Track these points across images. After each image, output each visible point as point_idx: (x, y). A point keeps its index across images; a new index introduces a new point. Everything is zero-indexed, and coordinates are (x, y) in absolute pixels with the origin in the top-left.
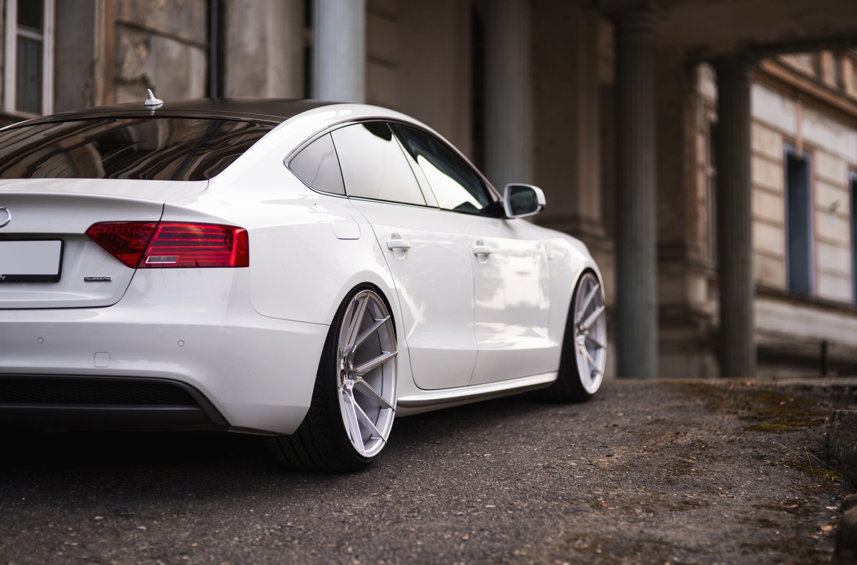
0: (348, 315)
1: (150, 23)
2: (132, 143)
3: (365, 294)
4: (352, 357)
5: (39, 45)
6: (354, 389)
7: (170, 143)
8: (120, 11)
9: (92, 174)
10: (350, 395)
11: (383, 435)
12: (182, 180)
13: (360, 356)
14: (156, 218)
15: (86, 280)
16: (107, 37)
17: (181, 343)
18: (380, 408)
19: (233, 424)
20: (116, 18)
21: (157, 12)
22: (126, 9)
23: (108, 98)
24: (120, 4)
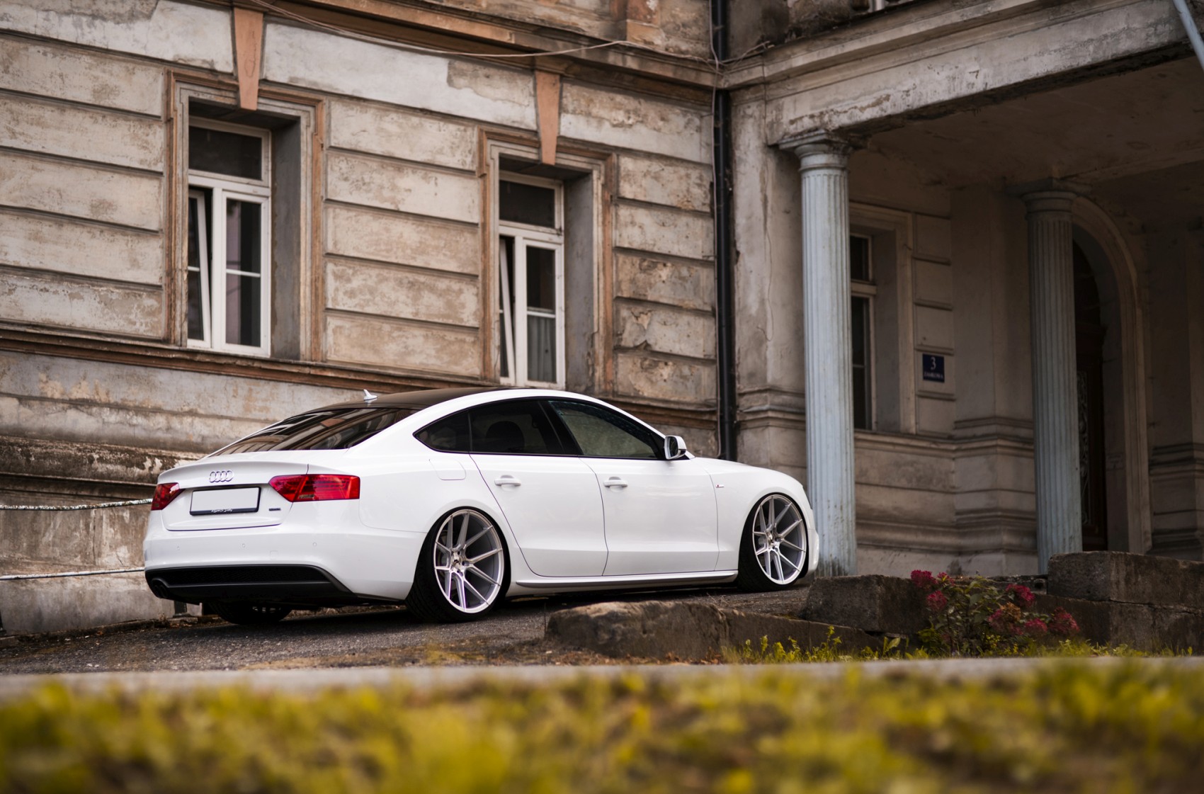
1: (651, 297)
5: (551, 321)
6: (465, 572)
8: (619, 289)
11: (487, 601)
13: (471, 552)
15: (271, 510)
16: (606, 312)
19: (354, 592)
20: (615, 296)
21: (660, 285)
22: (625, 286)
23: (608, 365)
24: (619, 283)
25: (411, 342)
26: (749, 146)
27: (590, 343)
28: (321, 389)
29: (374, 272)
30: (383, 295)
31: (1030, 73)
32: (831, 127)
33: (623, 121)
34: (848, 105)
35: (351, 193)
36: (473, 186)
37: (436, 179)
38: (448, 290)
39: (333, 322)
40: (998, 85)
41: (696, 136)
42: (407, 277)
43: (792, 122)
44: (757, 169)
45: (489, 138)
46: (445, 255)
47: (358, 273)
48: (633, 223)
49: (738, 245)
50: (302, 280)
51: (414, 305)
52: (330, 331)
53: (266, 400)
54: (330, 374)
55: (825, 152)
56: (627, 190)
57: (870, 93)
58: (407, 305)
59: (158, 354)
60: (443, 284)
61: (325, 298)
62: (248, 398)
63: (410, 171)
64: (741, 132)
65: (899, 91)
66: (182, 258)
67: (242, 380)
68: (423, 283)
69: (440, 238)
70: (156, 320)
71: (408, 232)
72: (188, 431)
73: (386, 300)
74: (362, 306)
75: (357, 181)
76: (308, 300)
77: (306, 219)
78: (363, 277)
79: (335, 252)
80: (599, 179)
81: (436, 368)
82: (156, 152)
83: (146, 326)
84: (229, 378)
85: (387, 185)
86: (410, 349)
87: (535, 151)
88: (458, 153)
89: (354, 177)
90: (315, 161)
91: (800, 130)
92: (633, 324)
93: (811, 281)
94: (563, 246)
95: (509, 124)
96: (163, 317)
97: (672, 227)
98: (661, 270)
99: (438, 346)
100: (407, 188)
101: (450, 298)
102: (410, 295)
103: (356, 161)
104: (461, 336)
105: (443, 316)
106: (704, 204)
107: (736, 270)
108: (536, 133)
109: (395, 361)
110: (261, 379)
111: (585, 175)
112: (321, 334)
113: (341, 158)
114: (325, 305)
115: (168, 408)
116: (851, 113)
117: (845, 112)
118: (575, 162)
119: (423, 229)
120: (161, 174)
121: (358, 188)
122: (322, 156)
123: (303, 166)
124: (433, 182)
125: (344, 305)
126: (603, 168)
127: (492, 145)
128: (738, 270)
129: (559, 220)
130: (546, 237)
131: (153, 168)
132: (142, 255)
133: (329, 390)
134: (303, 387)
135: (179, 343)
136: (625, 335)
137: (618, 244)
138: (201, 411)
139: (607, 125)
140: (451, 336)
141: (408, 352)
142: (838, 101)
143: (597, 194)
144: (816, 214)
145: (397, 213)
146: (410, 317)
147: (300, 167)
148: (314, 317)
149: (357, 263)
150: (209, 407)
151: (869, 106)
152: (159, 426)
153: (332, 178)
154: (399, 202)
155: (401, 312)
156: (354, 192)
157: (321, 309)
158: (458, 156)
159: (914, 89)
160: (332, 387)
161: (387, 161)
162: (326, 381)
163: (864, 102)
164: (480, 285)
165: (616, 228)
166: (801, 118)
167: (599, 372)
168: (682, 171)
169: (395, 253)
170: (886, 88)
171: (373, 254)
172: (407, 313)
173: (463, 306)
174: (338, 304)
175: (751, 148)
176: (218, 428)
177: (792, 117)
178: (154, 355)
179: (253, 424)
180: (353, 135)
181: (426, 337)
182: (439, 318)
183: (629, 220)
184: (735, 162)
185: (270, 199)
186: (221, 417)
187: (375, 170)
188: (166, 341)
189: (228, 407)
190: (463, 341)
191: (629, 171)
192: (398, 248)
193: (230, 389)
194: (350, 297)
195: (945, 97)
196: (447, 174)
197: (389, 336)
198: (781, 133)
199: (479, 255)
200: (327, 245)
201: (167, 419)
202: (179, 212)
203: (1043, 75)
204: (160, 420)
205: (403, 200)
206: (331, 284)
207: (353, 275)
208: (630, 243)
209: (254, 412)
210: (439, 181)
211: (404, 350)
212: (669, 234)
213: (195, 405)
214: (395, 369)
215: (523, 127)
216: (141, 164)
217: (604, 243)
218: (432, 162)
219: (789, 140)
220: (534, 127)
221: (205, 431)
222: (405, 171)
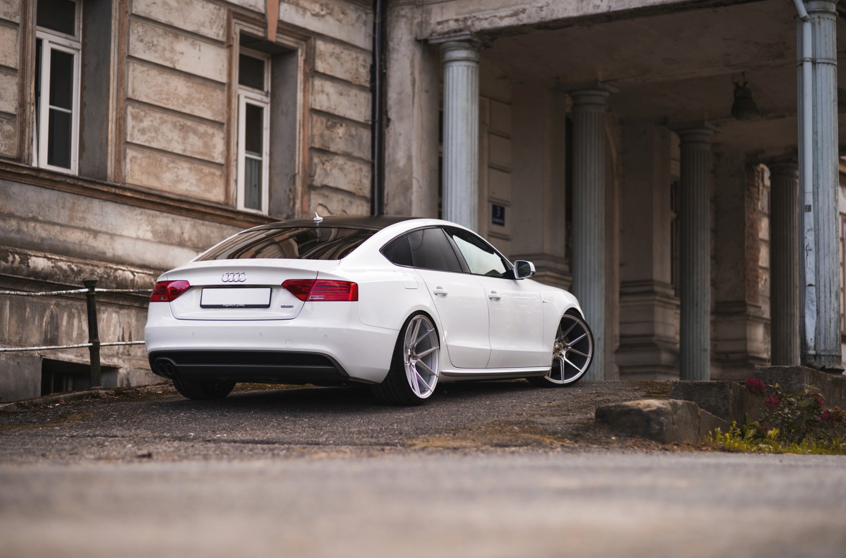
0: (410, 326)
1: (333, 148)
2: (316, 238)
3: (420, 317)
4: (415, 349)
5: (260, 163)
6: (416, 365)
7: (338, 237)
8: (313, 141)
9: (292, 256)
10: (414, 368)
11: (431, 388)
12: (334, 259)
13: (418, 348)
14: (314, 277)
15: (282, 307)
16: (304, 159)
17: (325, 336)
18: (431, 375)
19: (351, 376)
20: (310, 146)
21: (338, 140)
22: (317, 139)
23: (304, 199)
24: (313, 136)
25: (180, 172)
26: (401, 39)
27: (292, 182)
28: (121, 206)
29: (158, 115)
30: (163, 134)
31: (648, 2)
32: (473, 29)
33: (318, 13)
34: (488, 14)
35: (144, 52)
36: (223, 53)
37: (200, 46)
38: (205, 134)
39: (130, 153)
40: (620, 9)
41: (363, 28)
42: (179, 121)
43: (439, 23)
44: (408, 57)
45: (234, 18)
46: (204, 106)
47: (148, 115)
48: (323, 91)
49: (389, 113)
50: (110, 118)
51: (183, 143)
52: (128, 160)
53: (84, 212)
54: (129, 194)
55: (466, 49)
56: (320, 66)
57: (508, 6)
58: (178, 143)
59: (14, 170)
60: (202, 128)
61: (126, 134)
62: (72, 209)
63: (183, 38)
64: (394, 28)
65: (534, 7)
66: (30, 94)
67: (68, 195)
68: (190, 127)
69: (201, 92)
70: (12, 142)
71: (180, 86)
72: (32, 233)
73: (165, 138)
74: (150, 142)
75: (149, 43)
76: (114, 134)
77: (114, 70)
78: (151, 118)
79: (133, 97)
80: (302, 55)
81: (196, 194)
82: (16, 7)
83: (5, 147)
84: (60, 193)
85: (168, 48)
86: (180, 177)
87: (262, 30)
88: (214, 27)
89: (146, 39)
90: (121, 24)
91: (446, 30)
92: (321, 169)
93: (452, 144)
94: (269, 105)
95: (247, 7)
96: (16, 140)
97: (347, 96)
98: (339, 128)
99: (198, 177)
100: (181, 51)
101: (206, 140)
102: (181, 135)
103: (148, 26)
104: (213, 170)
105: (202, 154)
106: (366, 81)
107: (387, 132)
108: (263, 15)
109: (170, 187)
110: (81, 195)
111: (292, 52)
112: (123, 162)
113: (139, 24)
114: (125, 139)
115: (18, 214)
116: (492, 20)
117: (486, 19)
118: (287, 41)
119: (190, 84)
120: (18, 24)
121: (149, 49)
122: (126, 21)
123: (113, 28)
124: (197, 48)
125: (138, 140)
126: (304, 47)
127: (236, 23)
128: (388, 132)
129: (267, 85)
130: (258, 97)
131: (13, 20)
132: (3, 89)
133: (126, 207)
134: (109, 204)
135: (27, 162)
136: (316, 177)
137: (313, 107)
138: (41, 218)
139: (308, 14)
140: (206, 170)
141: (178, 180)
142: (480, 11)
143: (300, 67)
144: (457, 94)
145: (174, 71)
146: (180, 152)
147: (111, 28)
148: (117, 148)
149: (146, 107)
150: (46, 215)
151: (507, 16)
152: (13, 228)
153: (133, 39)
154: (176, 62)
155: (175, 148)
156: (147, 51)
157: (123, 142)
158: (215, 30)
159: (547, 6)
160: (128, 205)
161: (168, 29)
162: (125, 200)
163: (503, 13)
164: (225, 131)
165: (312, 94)
166: (447, 21)
167: (298, 205)
168: (354, 54)
169: (172, 101)
170: (522, 4)
171: (157, 101)
172: (178, 149)
173: (214, 146)
174: (134, 139)
175: (404, 41)
176: (52, 232)
177: (439, 20)
178: (11, 170)
179: (75, 230)
180: (147, 6)
181: (190, 169)
182: (199, 155)
183: (320, 89)
184: (389, 50)
185: (80, 52)
186: (54, 224)
187: (160, 35)
188: (19, 159)
189: (59, 216)
190: (214, 174)
191: (321, 51)
192: (174, 98)
193: (60, 202)
194: (142, 134)
195: (574, 14)
196: (207, 43)
197: (167, 166)
198: (429, 31)
199: (225, 107)
200: (127, 92)
201: (18, 223)
202: (29, 57)
203: (659, 4)
204: (13, 223)
205: (178, 60)
206: (130, 122)
207: (145, 116)
208: (321, 107)
209: (76, 221)
210: (202, 48)
211: (175, 178)
212: (344, 101)
213: (36, 212)
214: (169, 193)
215: (256, 10)
216: (5, 15)
217: (304, 104)
218: (197, 32)
219: (438, 37)
220: (263, 11)
221: (44, 234)
222: (180, 38)
